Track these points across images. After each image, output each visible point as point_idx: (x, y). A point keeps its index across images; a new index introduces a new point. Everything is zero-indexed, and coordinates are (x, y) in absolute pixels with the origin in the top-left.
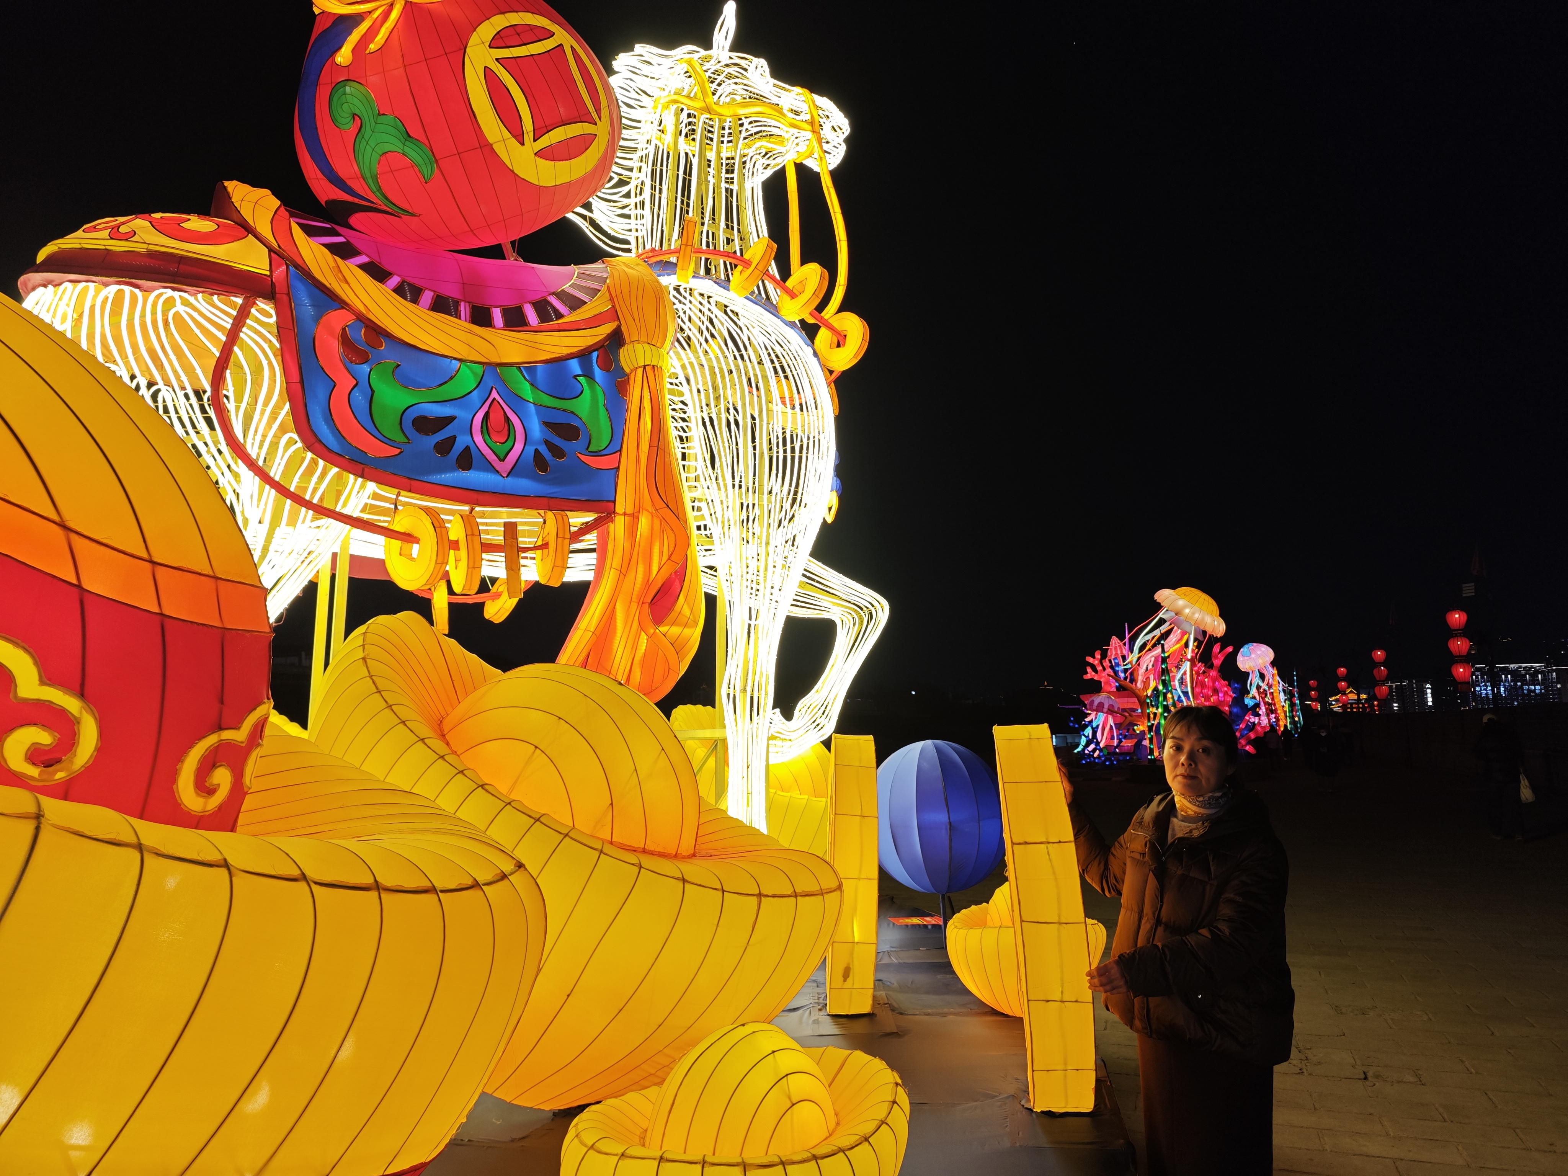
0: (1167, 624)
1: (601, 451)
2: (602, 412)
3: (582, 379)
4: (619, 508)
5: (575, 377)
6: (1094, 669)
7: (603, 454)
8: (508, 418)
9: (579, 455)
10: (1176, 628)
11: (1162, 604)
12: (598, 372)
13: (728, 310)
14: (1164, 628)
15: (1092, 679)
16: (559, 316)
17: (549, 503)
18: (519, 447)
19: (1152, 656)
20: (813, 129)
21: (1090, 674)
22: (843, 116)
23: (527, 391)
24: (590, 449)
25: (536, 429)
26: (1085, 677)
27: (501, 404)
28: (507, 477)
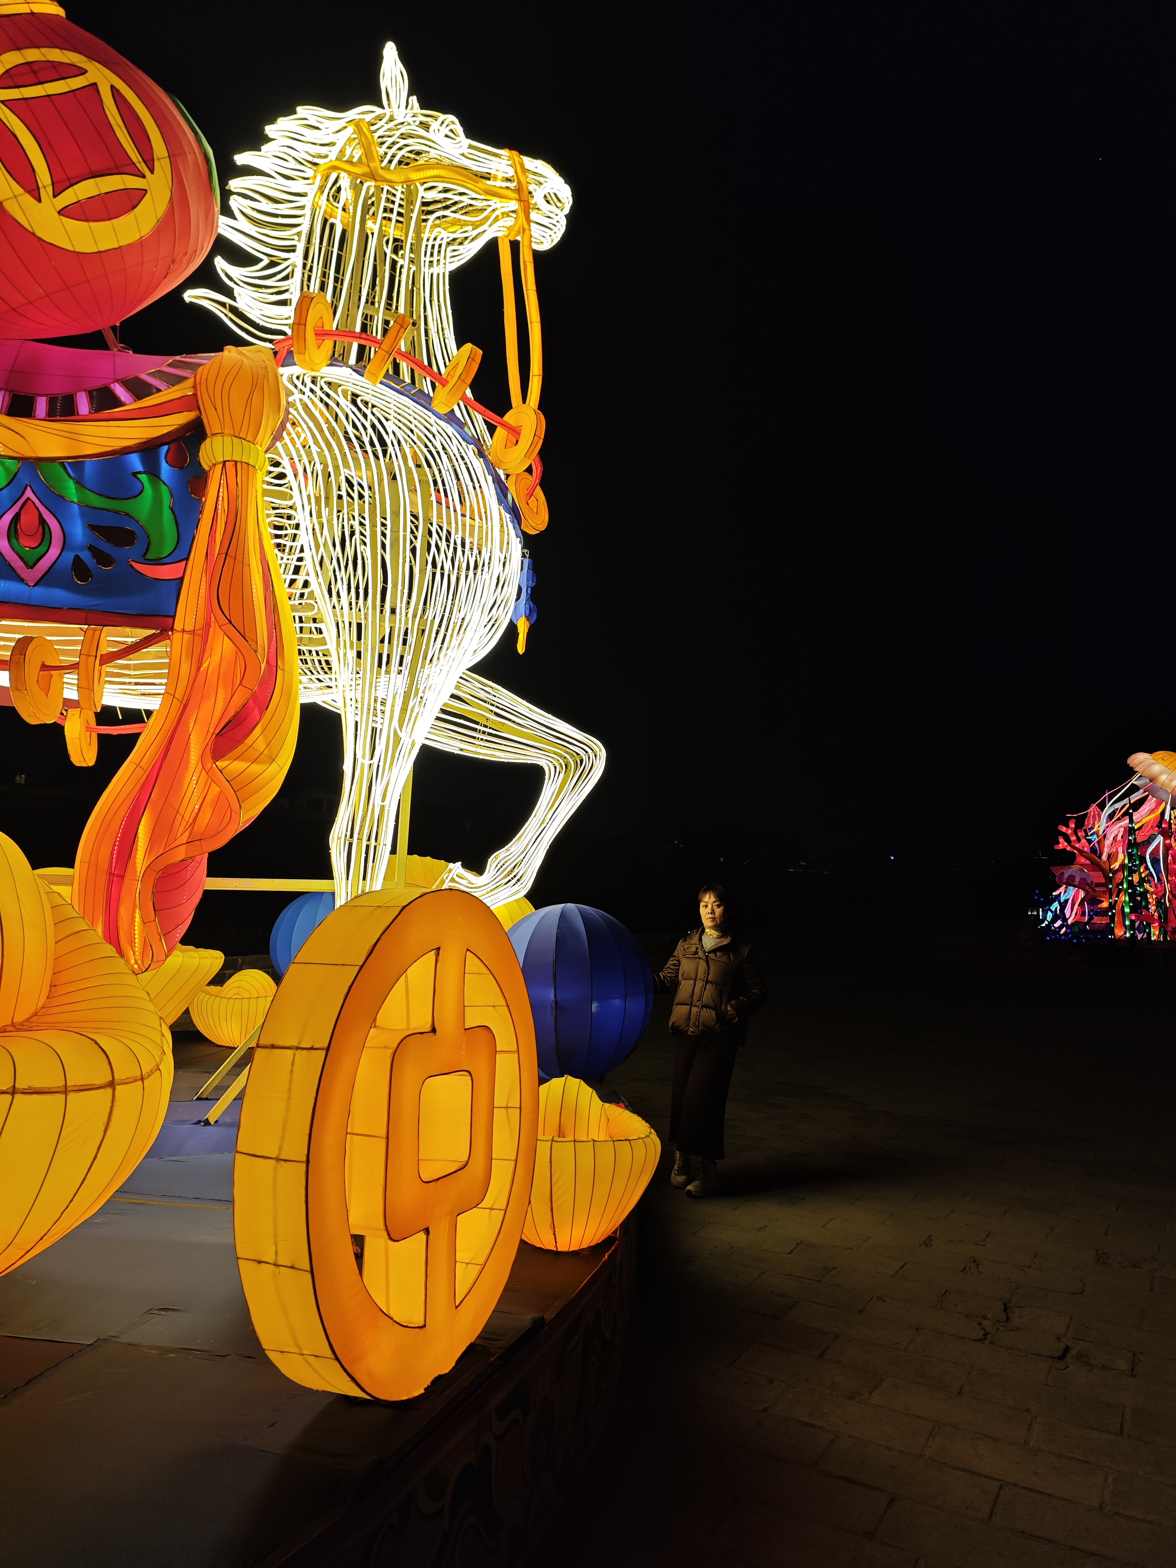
0: (1141, 791)
1: (161, 559)
2: (167, 515)
3: (144, 478)
4: (178, 625)
5: (135, 474)
6: (1067, 838)
7: (164, 562)
8: (44, 520)
9: (133, 564)
10: (1150, 796)
11: (1136, 770)
12: (165, 469)
13: (358, 400)
14: (1135, 797)
15: (1064, 850)
16: (121, 404)
17: (86, 616)
18: (54, 552)
19: (1121, 827)
20: (520, 197)
21: (1062, 844)
22: (563, 181)
23: (71, 490)
24: (147, 557)
25: (79, 531)
26: (1056, 847)
27: (37, 505)
28: (34, 586)
